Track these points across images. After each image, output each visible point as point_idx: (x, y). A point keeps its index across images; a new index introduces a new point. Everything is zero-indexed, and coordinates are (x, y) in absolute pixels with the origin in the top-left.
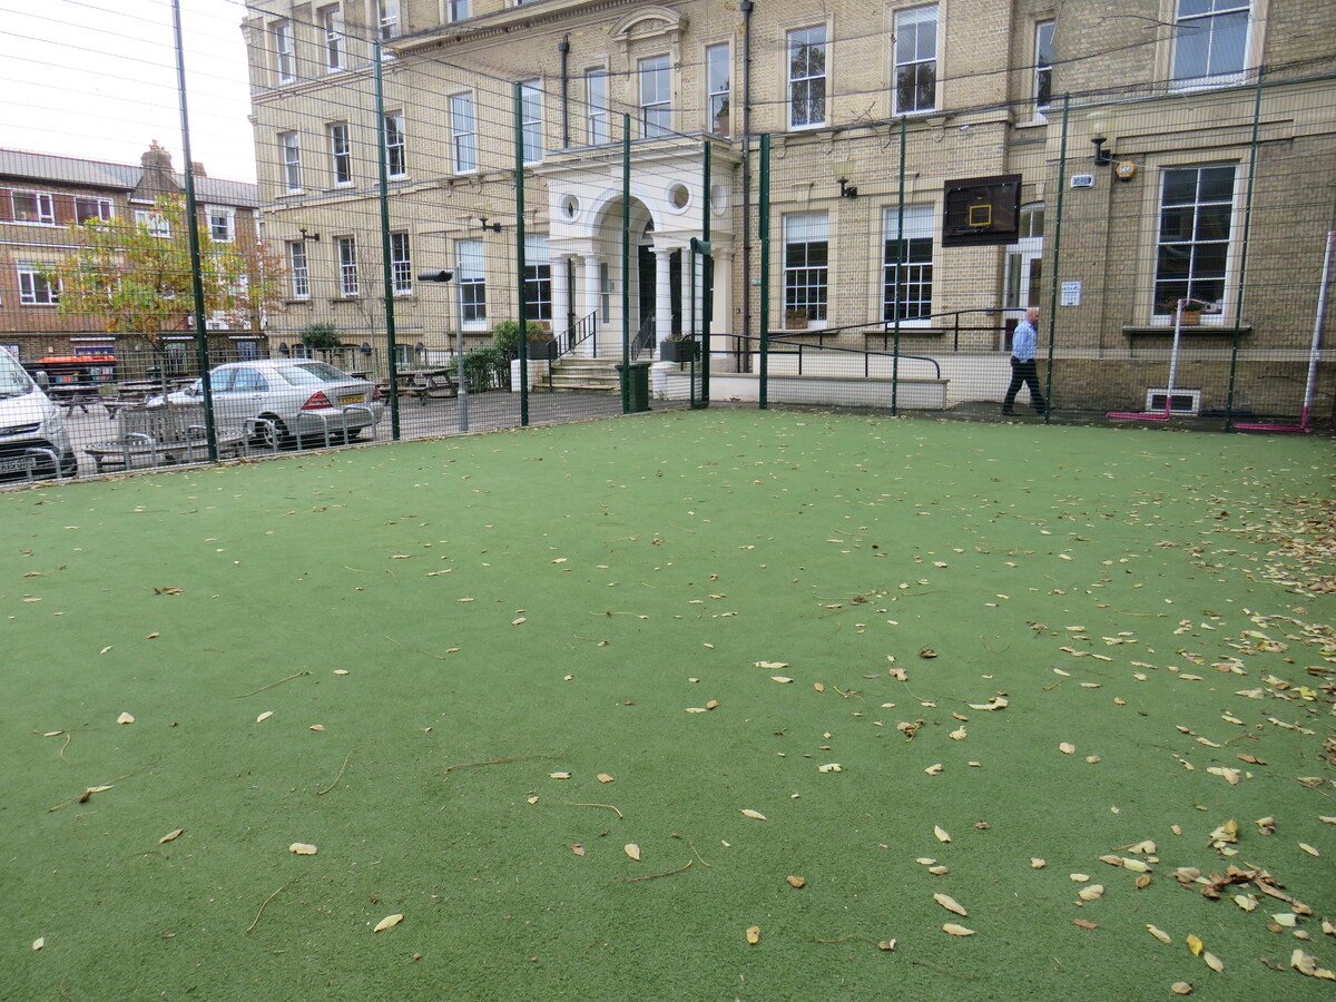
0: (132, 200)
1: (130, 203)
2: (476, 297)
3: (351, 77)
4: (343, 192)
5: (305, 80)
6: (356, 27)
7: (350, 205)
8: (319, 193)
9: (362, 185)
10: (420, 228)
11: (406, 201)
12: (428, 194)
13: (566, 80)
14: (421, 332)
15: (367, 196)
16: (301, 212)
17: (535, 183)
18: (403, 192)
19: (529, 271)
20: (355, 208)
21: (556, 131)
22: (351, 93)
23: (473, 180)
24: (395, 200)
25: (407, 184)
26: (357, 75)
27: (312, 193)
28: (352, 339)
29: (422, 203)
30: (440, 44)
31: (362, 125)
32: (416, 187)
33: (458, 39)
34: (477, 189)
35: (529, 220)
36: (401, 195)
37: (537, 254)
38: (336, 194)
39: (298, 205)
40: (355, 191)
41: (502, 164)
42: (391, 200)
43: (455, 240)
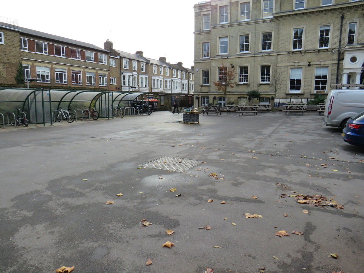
0: (111, 56)
1: (110, 57)
2: (295, 84)
3: (253, 22)
4: (245, 54)
5: (234, 23)
6: (256, 9)
7: (248, 58)
8: (235, 54)
9: (253, 53)
10: (278, 65)
11: (271, 57)
12: (282, 55)
13: (342, 26)
14: (274, 93)
15: (256, 55)
16: (227, 60)
17: (326, 53)
18: (271, 54)
19: (318, 77)
20: (250, 59)
21: (336, 39)
22: (252, 27)
23: (302, 52)
24: (267, 57)
25: (273, 52)
26: (256, 22)
27: (232, 54)
28: (244, 95)
29: (280, 58)
30: (295, 15)
31: (255, 36)
32: (278, 53)
33: (303, 13)
34: (303, 54)
35: (322, 63)
36: (269, 56)
37: (321, 72)
38: (242, 55)
39: (226, 58)
40: (251, 54)
41: (313, 48)
42: (265, 57)
43: (291, 68)
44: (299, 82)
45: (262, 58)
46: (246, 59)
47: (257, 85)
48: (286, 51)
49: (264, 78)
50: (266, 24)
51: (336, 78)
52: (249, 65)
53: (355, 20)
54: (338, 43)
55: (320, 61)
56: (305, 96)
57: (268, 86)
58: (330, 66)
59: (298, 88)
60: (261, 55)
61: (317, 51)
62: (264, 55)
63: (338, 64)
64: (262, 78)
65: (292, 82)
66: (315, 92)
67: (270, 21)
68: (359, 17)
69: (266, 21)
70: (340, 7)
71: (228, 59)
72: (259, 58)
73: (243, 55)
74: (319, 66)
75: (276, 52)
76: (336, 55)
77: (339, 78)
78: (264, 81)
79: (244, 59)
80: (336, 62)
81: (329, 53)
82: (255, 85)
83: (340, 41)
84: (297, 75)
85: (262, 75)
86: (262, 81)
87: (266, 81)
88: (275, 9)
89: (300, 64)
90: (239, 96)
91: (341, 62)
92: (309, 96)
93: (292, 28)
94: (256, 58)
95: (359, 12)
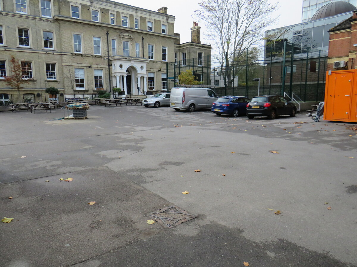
2: (80, 82)
3: (33, 18)
4: (27, 49)
5: (9, 12)
6: (34, 5)
7: (31, 53)
8: (14, 47)
9: (36, 49)
10: (63, 64)
11: (55, 56)
12: (66, 56)
13: (108, 40)
14: (63, 90)
15: (39, 52)
16: (4, 52)
17: (100, 59)
18: (55, 53)
19: (96, 77)
20: (33, 54)
21: (105, 50)
22: (32, 22)
23: (83, 55)
24: (51, 55)
25: (56, 52)
26: (35, 18)
27: (10, 47)
28: (31, 92)
29: (64, 57)
30: (74, 22)
31: (36, 32)
32: (62, 53)
33: (81, 23)
34: (84, 57)
35: (99, 66)
36: (53, 54)
37: (99, 74)
38: (23, 49)
39: (4, 49)
40: (33, 50)
41: (90, 53)
42: (49, 54)
43: (75, 68)
44: (82, 81)
45: (46, 56)
46: (28, 54)
47: (44, 82)
48: (69, 52)
49: (50, 75)
50: (46, 23)
51: (109, 79)
52: (33, 61)
53: (115, 38)
54: (107, 52)
55: (97, 65)
56: (89, 92)
57: (56, 83)
58: (104, 69)
59: (83, 86)
60: (45, 52)
61: (94, 56)
62: (48, 53)
63: (109, 68)
64: (47, 75)
65: (77, 80)
66: (96, 89)
67: (51, 21)
68: (117, 37)
69: (46, 20)
70: (111, 27)
71: (6, 51)
72: (43, 56)
73: (25, 49)
74: (97, 68)
75: (59, 52)
76: (107, 61)
77: (111, 79)
78: (50, 78)
79: (26, 54)
80: (108, 67)
81: (102, 59)
82: (42, 81)
83: (108, 52)
84: (80, 74)
85: (47, 72)
86: (48, 78)
87: (52, 78)
88: (54, 11)
89: (83, 65)
90: (26, 93)
91: (110, 67)
92: (93, 93)
93: (72, 33)
94: (40, 55)
95: (116, 33)
